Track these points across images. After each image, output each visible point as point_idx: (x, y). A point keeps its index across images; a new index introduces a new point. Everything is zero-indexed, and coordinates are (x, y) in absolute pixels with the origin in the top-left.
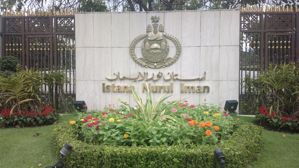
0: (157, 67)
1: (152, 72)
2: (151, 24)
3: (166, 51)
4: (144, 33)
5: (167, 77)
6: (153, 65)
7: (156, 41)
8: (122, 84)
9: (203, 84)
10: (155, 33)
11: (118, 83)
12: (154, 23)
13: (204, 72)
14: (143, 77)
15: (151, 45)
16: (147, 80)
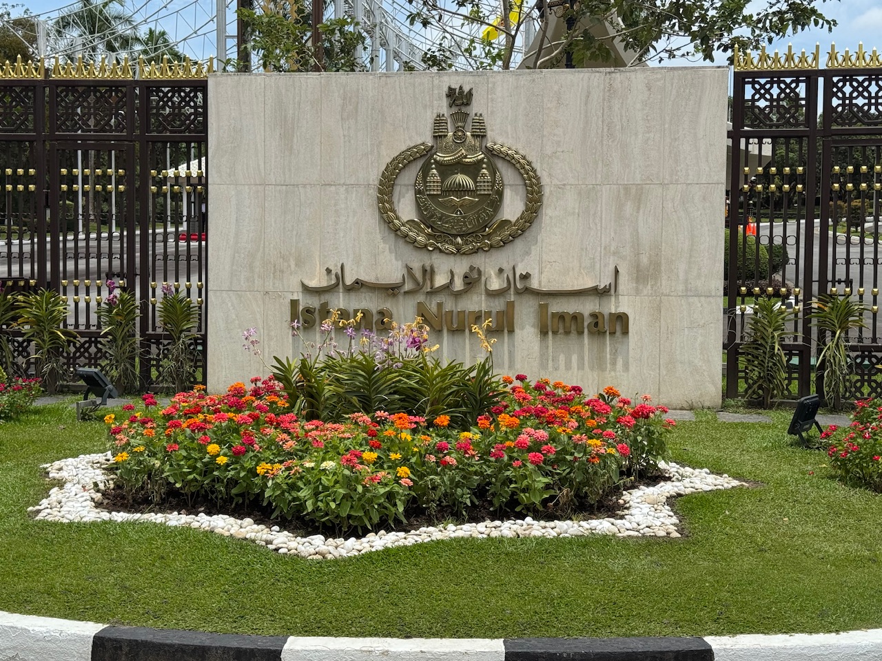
0: (465, 248)
1: (447, 267)
2: (447, 112)
4: (425, 138)
5: (496, 284)
6: (452, 243)
7: (459, 166)
8: (353, 303)
9: (608, 307)
10: (459, 139)
11: (339, 301)
13: (612, 268)
14: (419, 282)
15: (444, 176)
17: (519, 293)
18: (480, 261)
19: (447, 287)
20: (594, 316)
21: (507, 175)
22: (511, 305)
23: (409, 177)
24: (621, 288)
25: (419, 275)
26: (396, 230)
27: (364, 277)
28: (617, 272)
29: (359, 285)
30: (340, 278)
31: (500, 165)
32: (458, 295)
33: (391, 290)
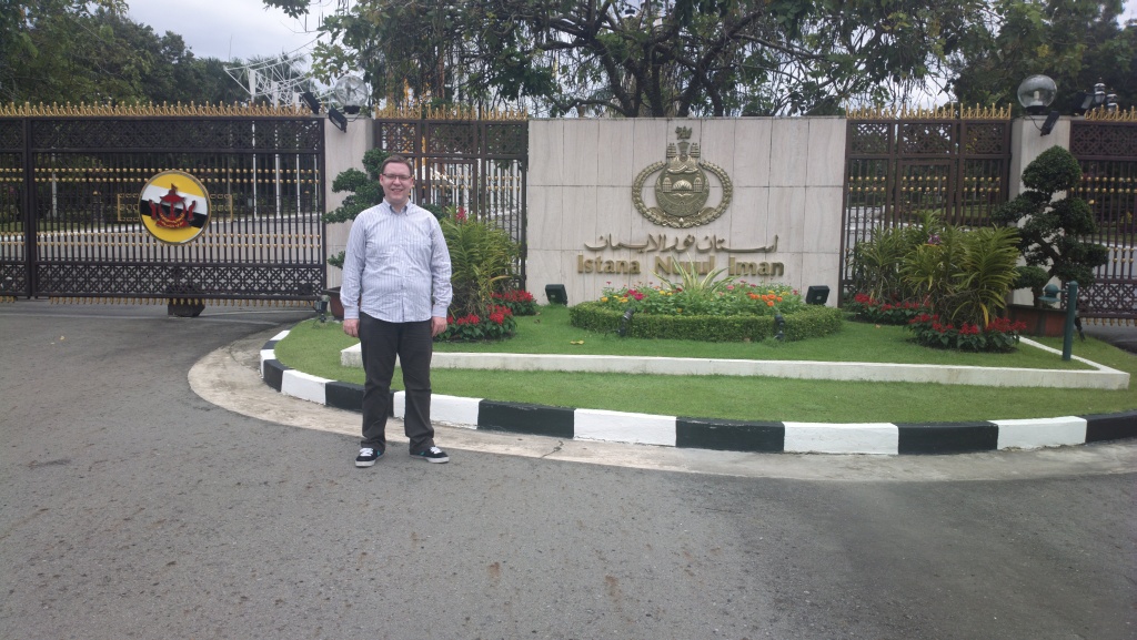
0: (685, 225)
2: (676, 142)
3: (704, 194)
4: (661, 158)
6: (677, 221)
7: (683, 175)
8: (616, 257)
9: (772, 259)
10: (683, 159)
11: (607, 256)
12: (681, 141)
13: (773, 236)
14: (656, 244)
15: (673, 181)
16: (665, 251)
17: (717, 251)
18: (693, 232)
19: (673, 248)
20: (763, 264)
21: (712, 180)
22: (712, 258)
23: (653, 180)
24: (779, 248)
25: (657, 241)
26: (643, 214)
27: (624, 242)
28: (777, 238)
29: (620, 247)
30: (608, 243)
31: (707, 174)
32: (680, 252)
33: (640, 250)
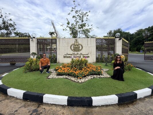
1: (76, 53)
5: (80, 54)
6: (76, 51)
7: (77, 45)
10: (76, 43)
15: (75, 46)
18: (78, 52)
20: (87, 56)
26: (72, 50)
27: (69, 54)
28: (88, 53)
